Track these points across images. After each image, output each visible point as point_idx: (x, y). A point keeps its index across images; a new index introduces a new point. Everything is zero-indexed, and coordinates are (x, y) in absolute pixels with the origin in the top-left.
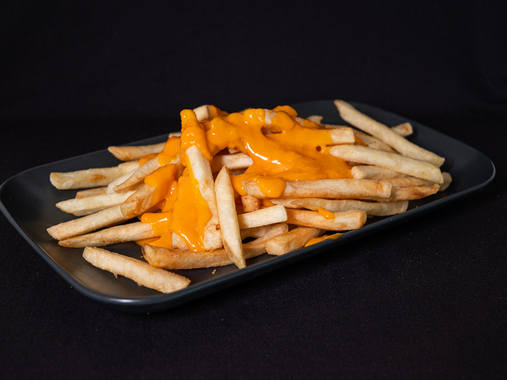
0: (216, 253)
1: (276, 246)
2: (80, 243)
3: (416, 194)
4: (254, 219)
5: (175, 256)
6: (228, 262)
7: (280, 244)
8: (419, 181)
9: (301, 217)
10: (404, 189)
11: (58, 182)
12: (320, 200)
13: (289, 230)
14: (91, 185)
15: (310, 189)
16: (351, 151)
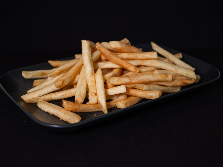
0: (94, 105)
1: (121, 104)
2: (34, 101)
3: (184, 83)
4: (112, 91)
5: (76, 106)
6: (99, 110)
7: (123, 104)
8: (186, 78)
9: (132, 92)
10: (179, 81)
11: (26, 75)
12: (141, 85)
13: (127, 97)
14: (40, 77)
15: (137, 80)
16: (156, 62)
